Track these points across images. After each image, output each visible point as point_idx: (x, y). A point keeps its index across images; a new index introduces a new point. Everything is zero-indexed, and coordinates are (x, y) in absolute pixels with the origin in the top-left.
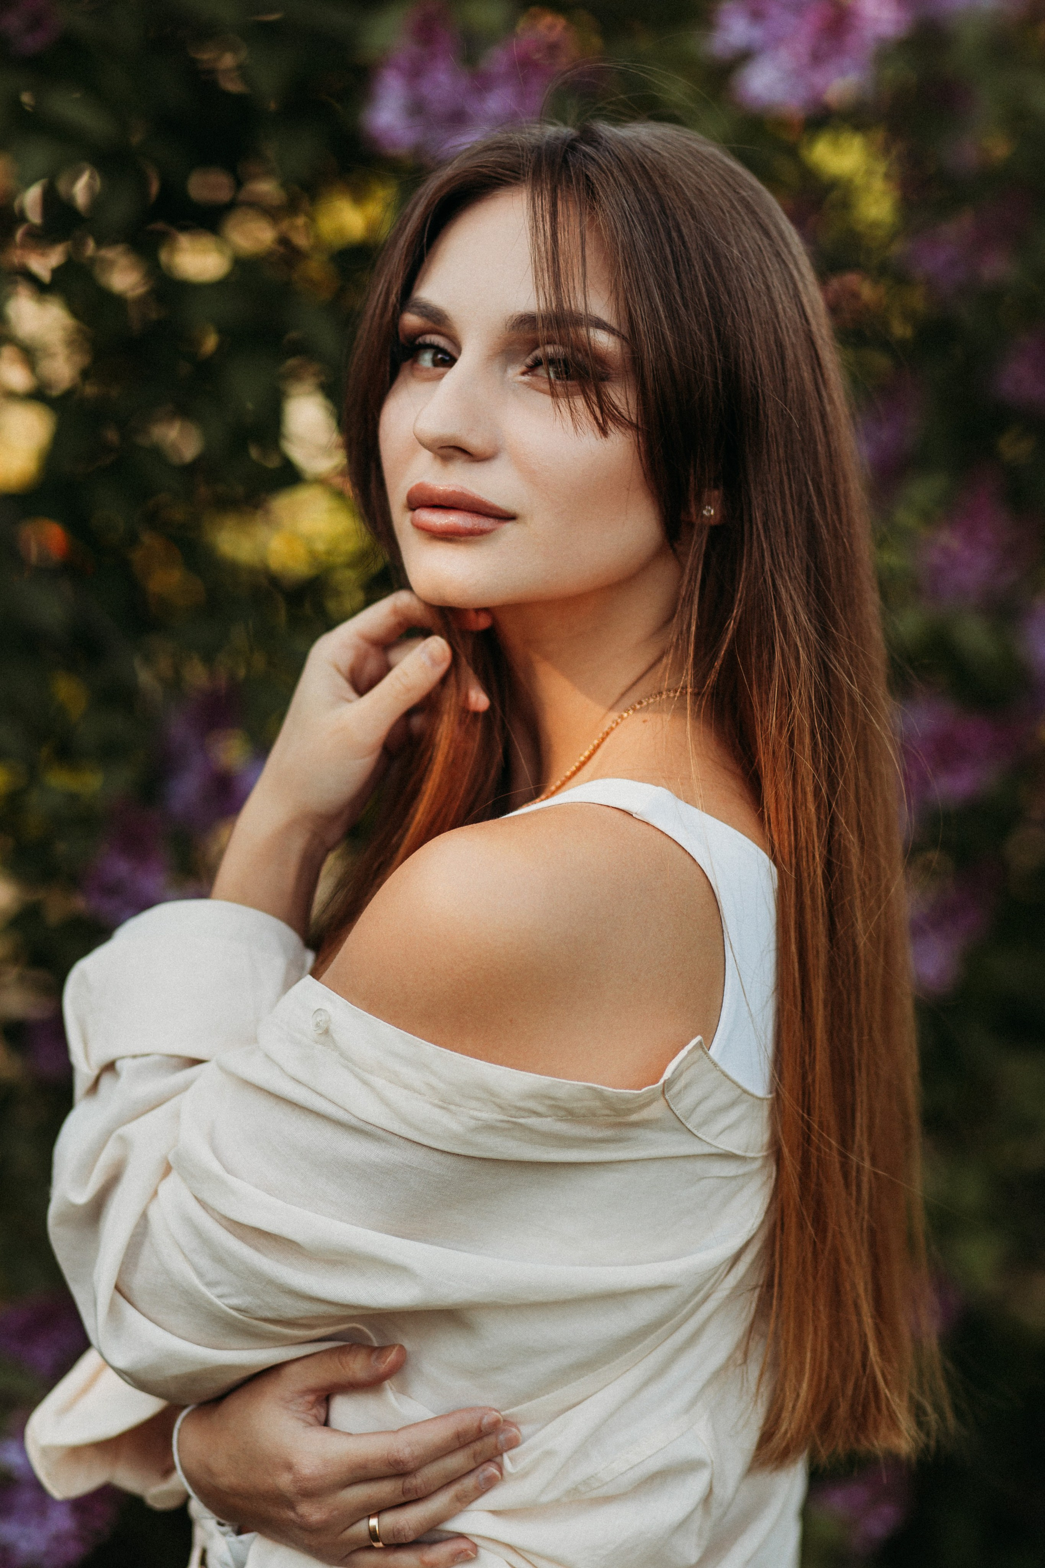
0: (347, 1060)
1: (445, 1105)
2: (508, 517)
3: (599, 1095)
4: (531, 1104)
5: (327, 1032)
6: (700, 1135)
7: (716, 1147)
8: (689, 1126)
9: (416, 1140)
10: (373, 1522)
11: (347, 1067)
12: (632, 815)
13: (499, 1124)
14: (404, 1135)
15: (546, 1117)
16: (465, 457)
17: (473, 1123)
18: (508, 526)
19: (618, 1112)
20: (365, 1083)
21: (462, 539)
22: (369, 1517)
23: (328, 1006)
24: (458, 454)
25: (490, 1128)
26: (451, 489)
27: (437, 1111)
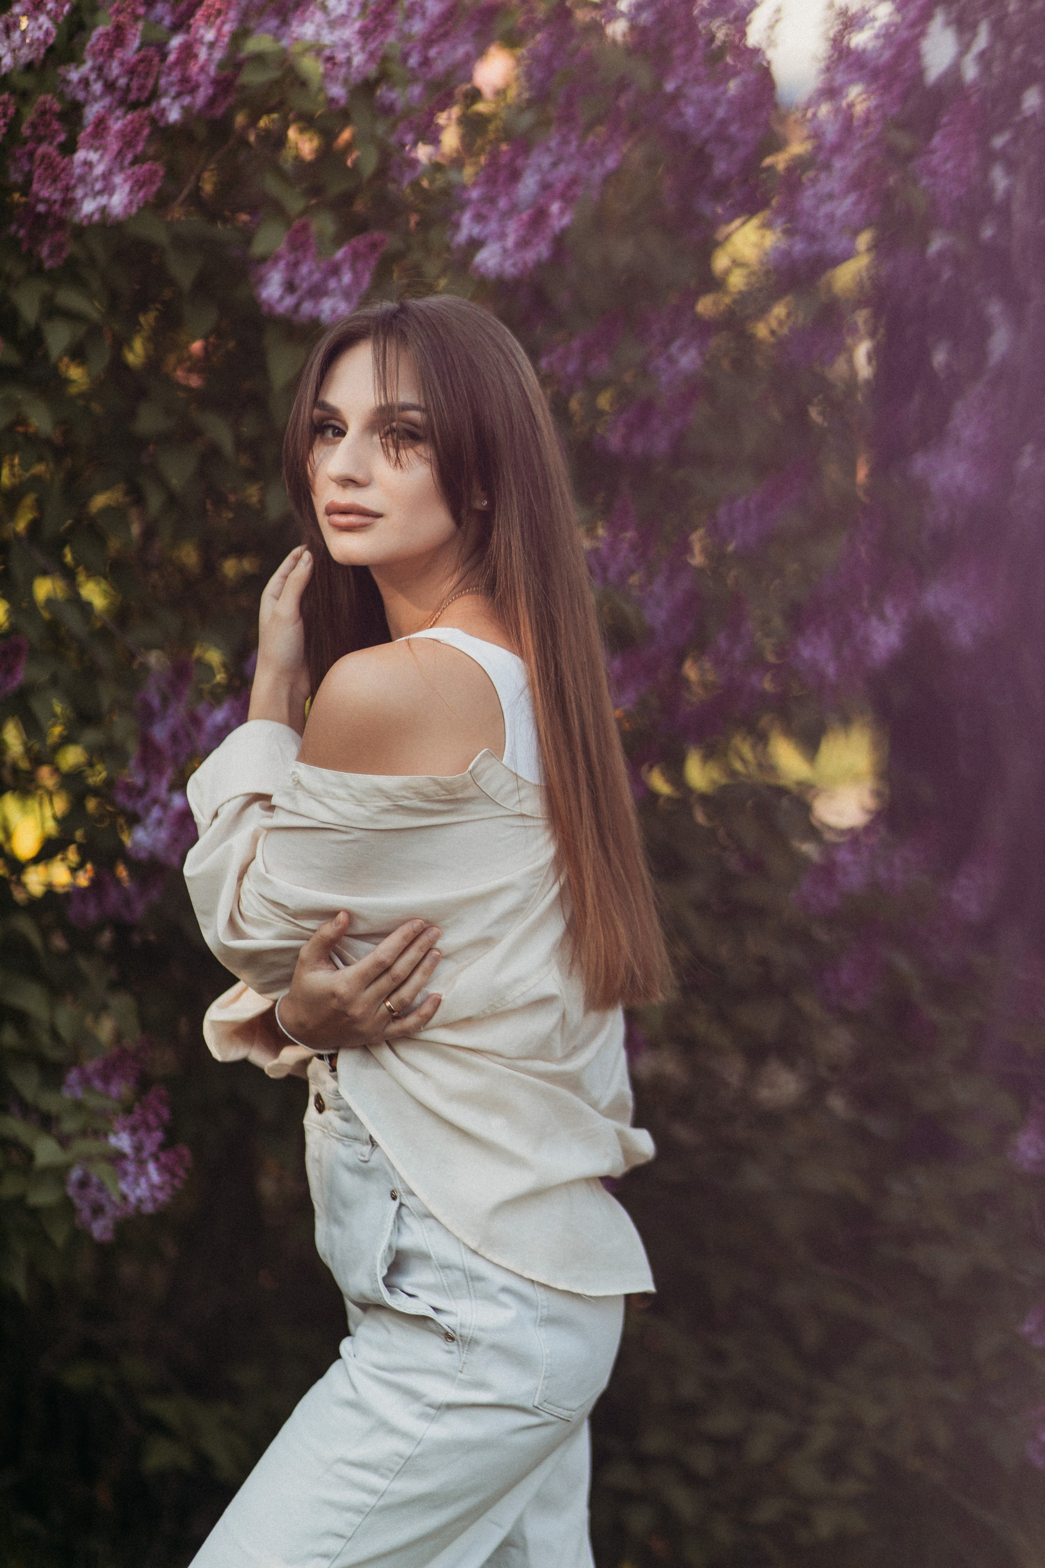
0: (312, 794)
1: (360, 803)
2: (379, 516)
3: (436, 782)
4: (404, 793)
5: (299, 782)
6: (504, 805)
7: (515, 811)
8: (497, 801)
9: (350, 825)
10: (388, 1004)
11: (312, 797)
12: (440, 642)
13: (390, 808)
14: (344, 825)
15: (412, 799)
16: (354, 484)
17: (376, 810)
18: (379, 520)
19: (450, 792)
20: (321, 802)
21: (357, 529)
22: (384, 1002)
23: (298, 771)
24: (350, 483)
25: (386, 811)
26: (349, 502)
27: (357, 807)
